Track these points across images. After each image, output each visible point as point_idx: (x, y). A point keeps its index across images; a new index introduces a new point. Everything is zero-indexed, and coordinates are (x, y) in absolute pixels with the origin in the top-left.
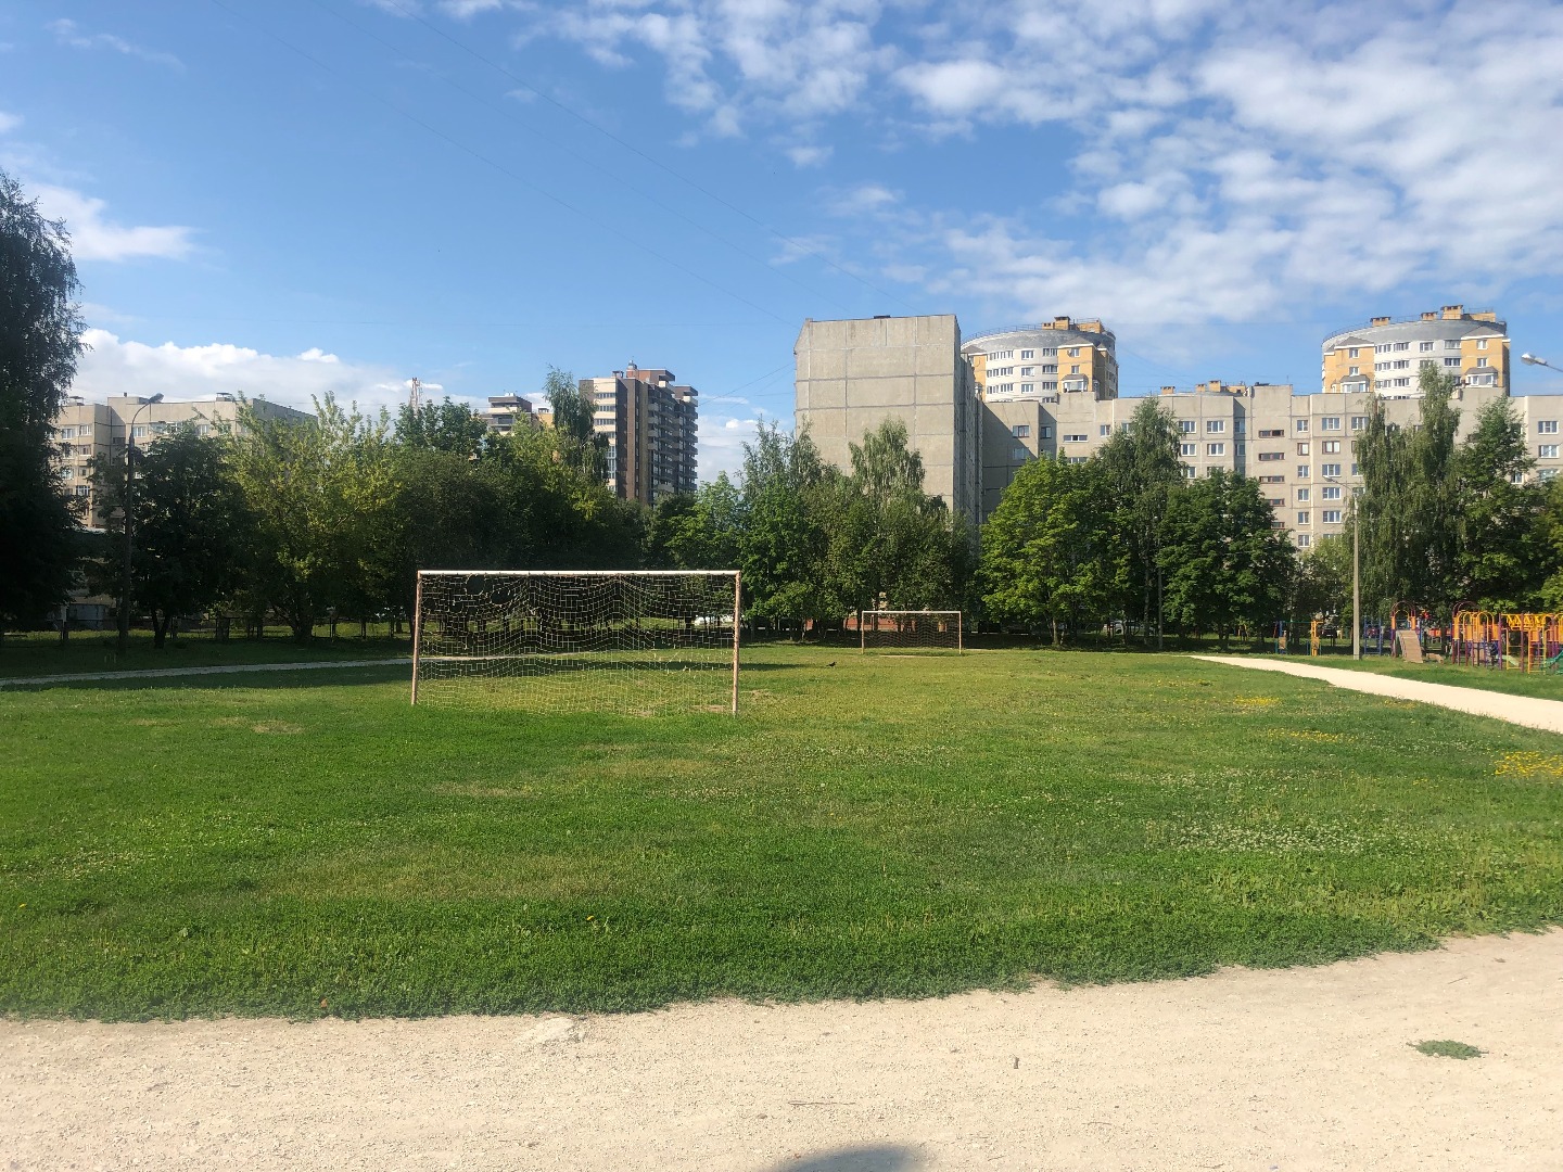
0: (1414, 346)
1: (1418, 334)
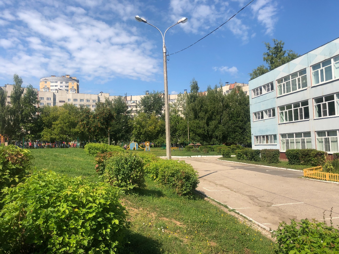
1: (59, 80)
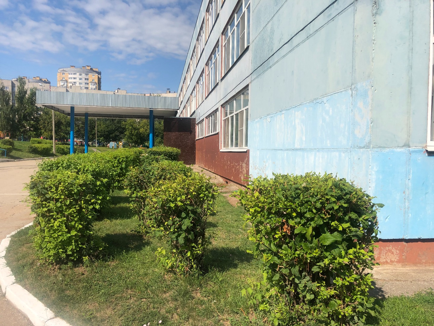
1: (79, 72)
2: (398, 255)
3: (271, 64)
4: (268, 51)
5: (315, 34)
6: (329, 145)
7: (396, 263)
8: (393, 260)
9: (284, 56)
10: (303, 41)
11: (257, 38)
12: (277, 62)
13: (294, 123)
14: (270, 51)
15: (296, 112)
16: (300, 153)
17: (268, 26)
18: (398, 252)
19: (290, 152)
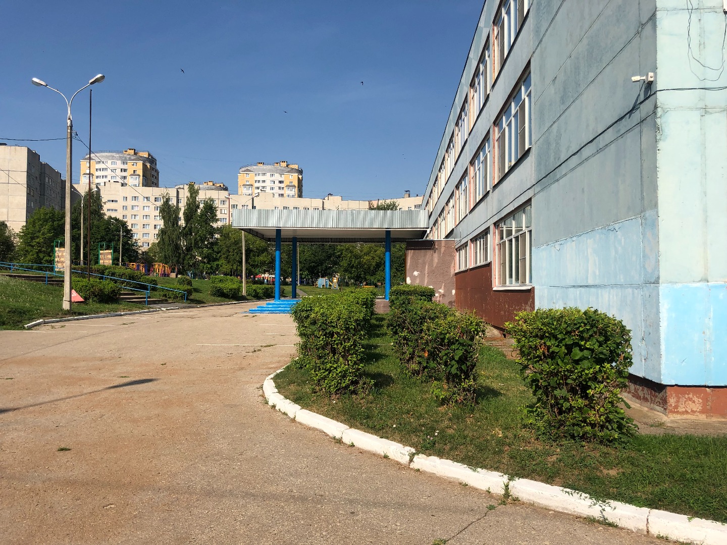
0: (268, 174)
1: (270, 171)
2: (700, 404)
3: (558, 177)
4: (555, 159)
5: (605, 149)
6: (622, 280)
7: (698, 414)
8: (695, 409)
9: (573, 169)
10: (593, 155)
11: (541, 140)
12: (565, 175)
13: (586, 254)
14: (557, 159)
15: (588, 240)
16: (593, 290)
17: (553, 127)
18: (701, 401)
19: (583, 289)
